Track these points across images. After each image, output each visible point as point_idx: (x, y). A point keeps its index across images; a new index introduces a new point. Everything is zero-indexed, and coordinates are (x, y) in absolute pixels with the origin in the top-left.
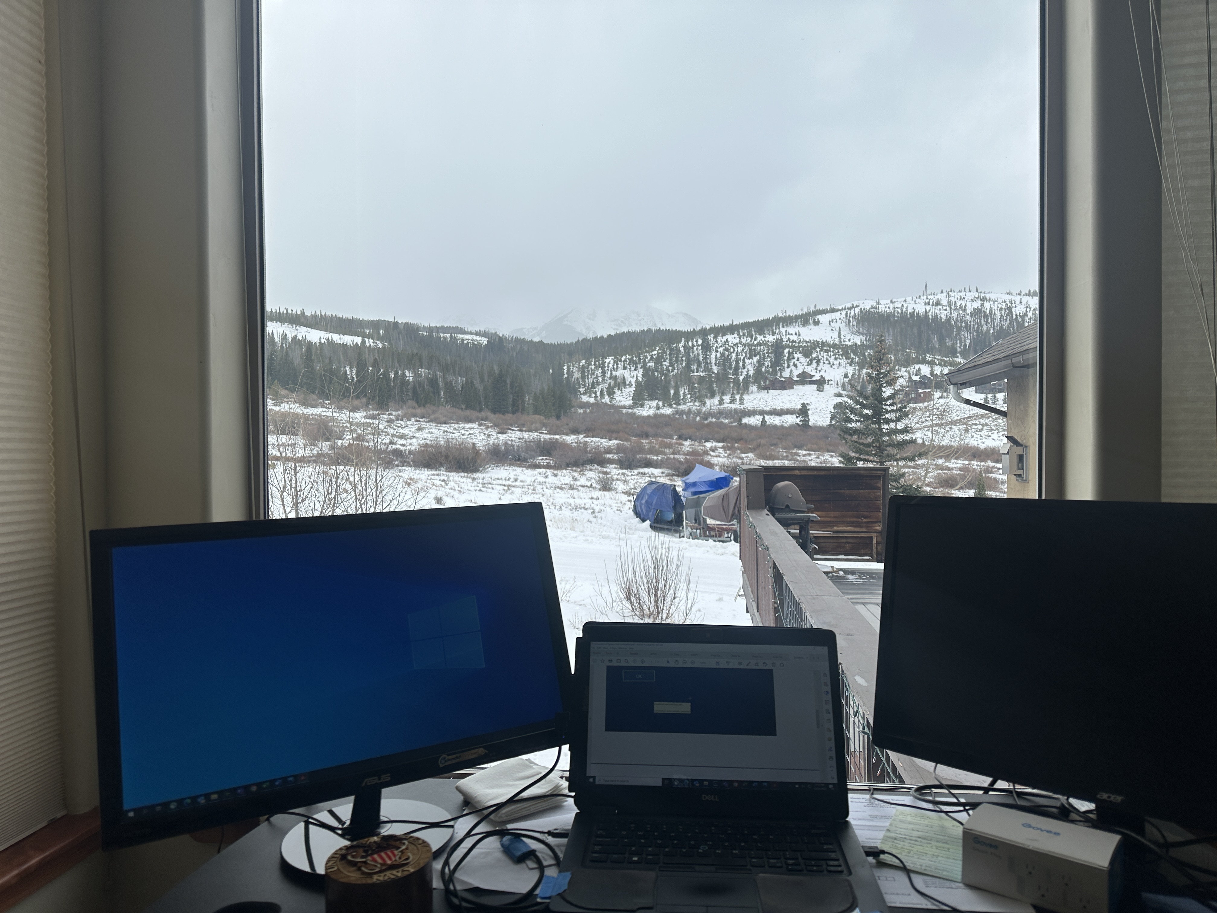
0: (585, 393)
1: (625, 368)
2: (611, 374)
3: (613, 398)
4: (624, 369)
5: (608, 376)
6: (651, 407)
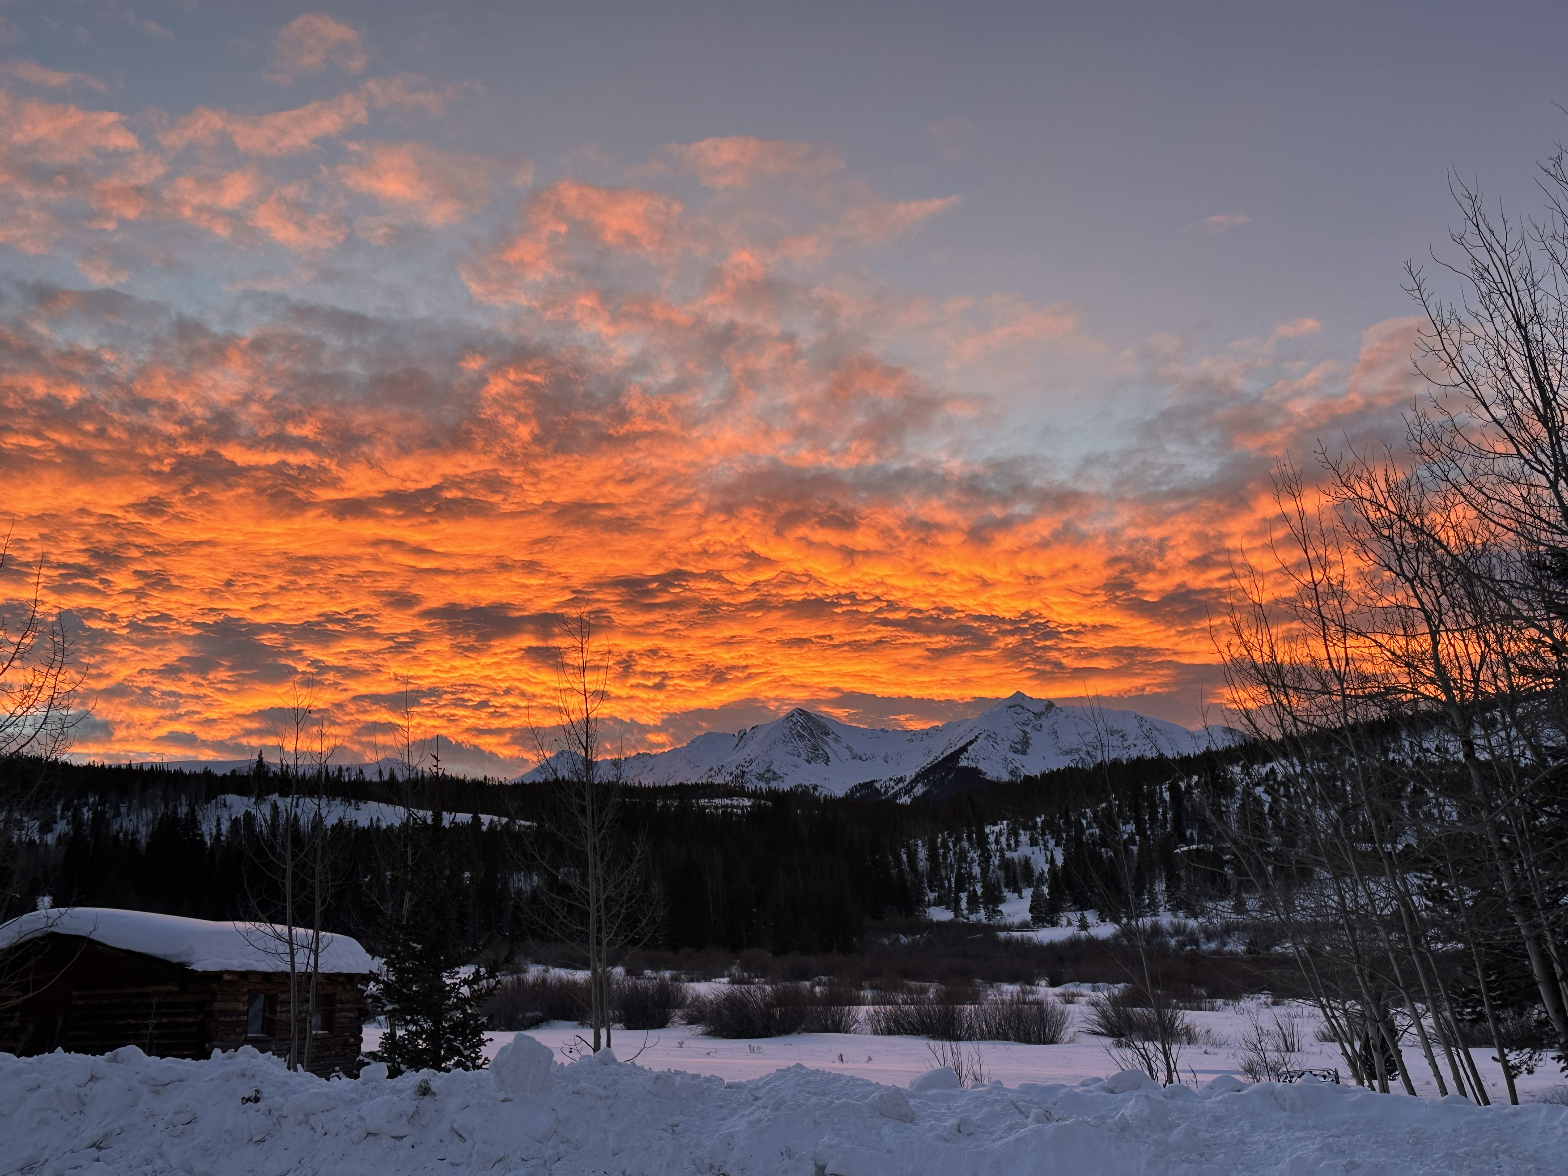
0: (938, 903)
1: (1034, 843)
2: (1003, 856)
3: (995, 911)
4: (1031, 846)
5: (997, 863)
6: (1069, 924)
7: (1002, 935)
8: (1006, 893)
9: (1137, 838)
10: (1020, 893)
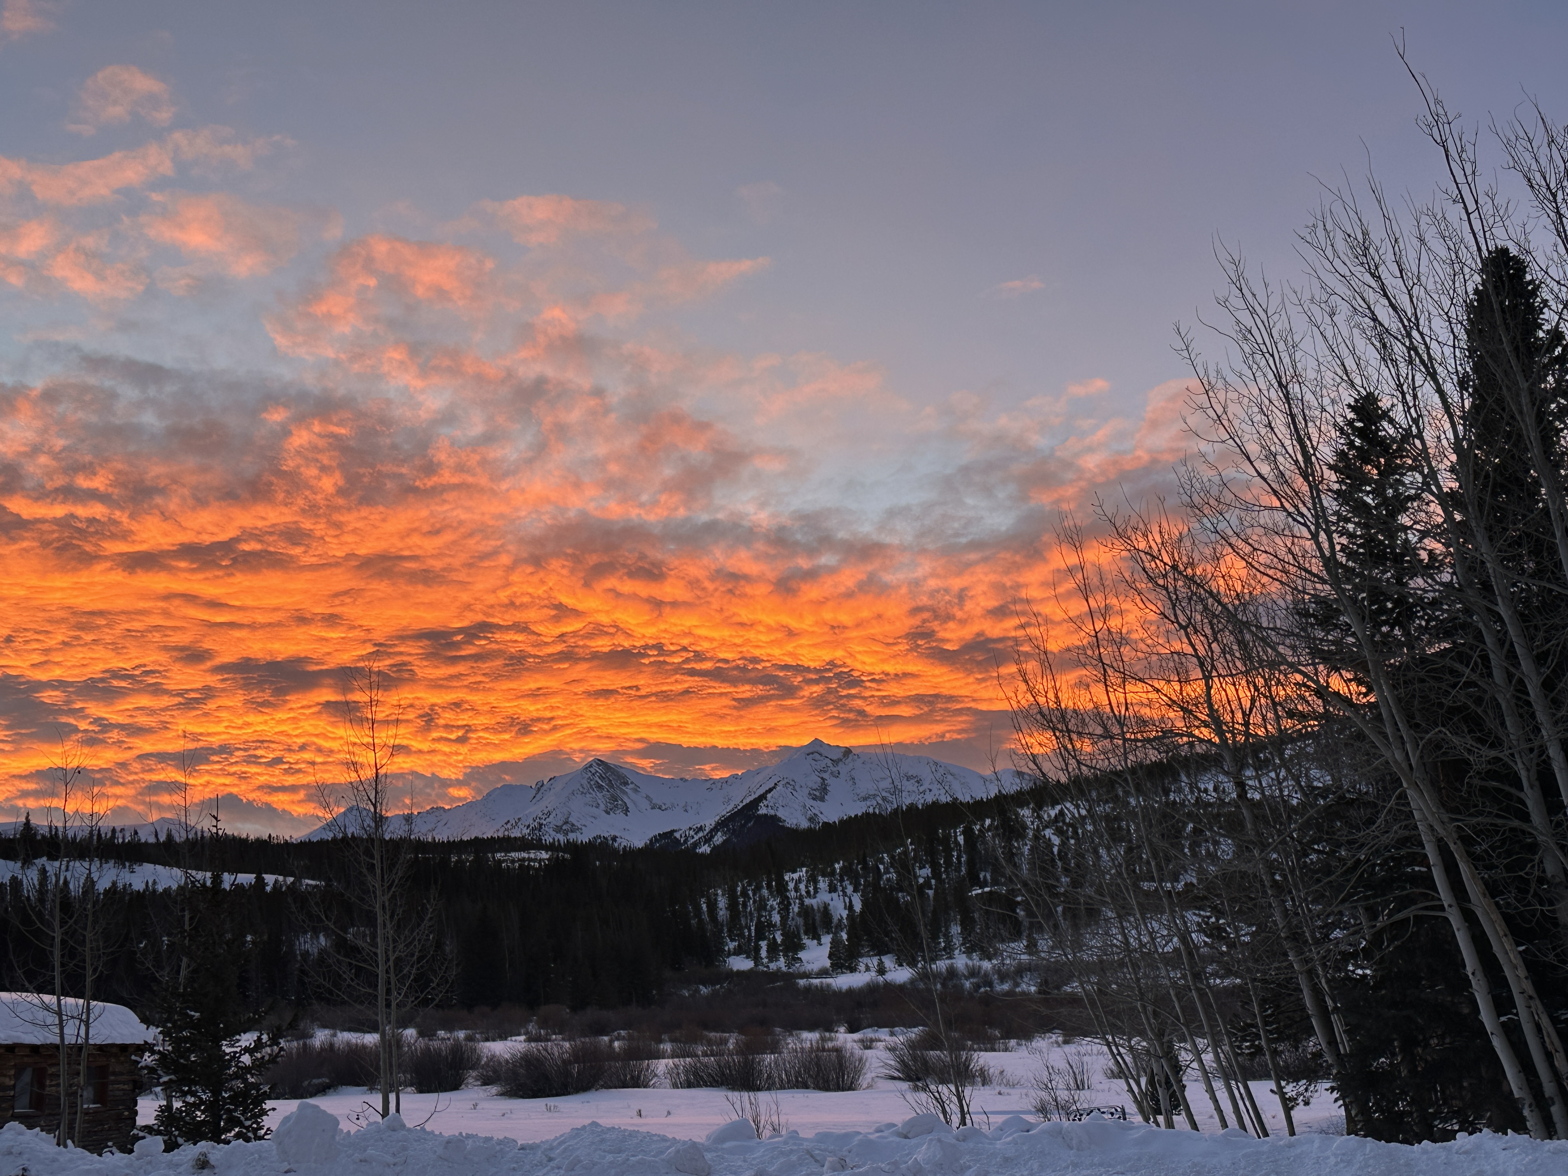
0: (738, 952)
1: (832, 889)
2: (802, 903)
3: (794, 959)
4: (830, 892)
5: (796, 910)
6: (868, 969)
7: (802, 982)
8: (806, 941)
9: (933, 882)
10: (819, 940)
